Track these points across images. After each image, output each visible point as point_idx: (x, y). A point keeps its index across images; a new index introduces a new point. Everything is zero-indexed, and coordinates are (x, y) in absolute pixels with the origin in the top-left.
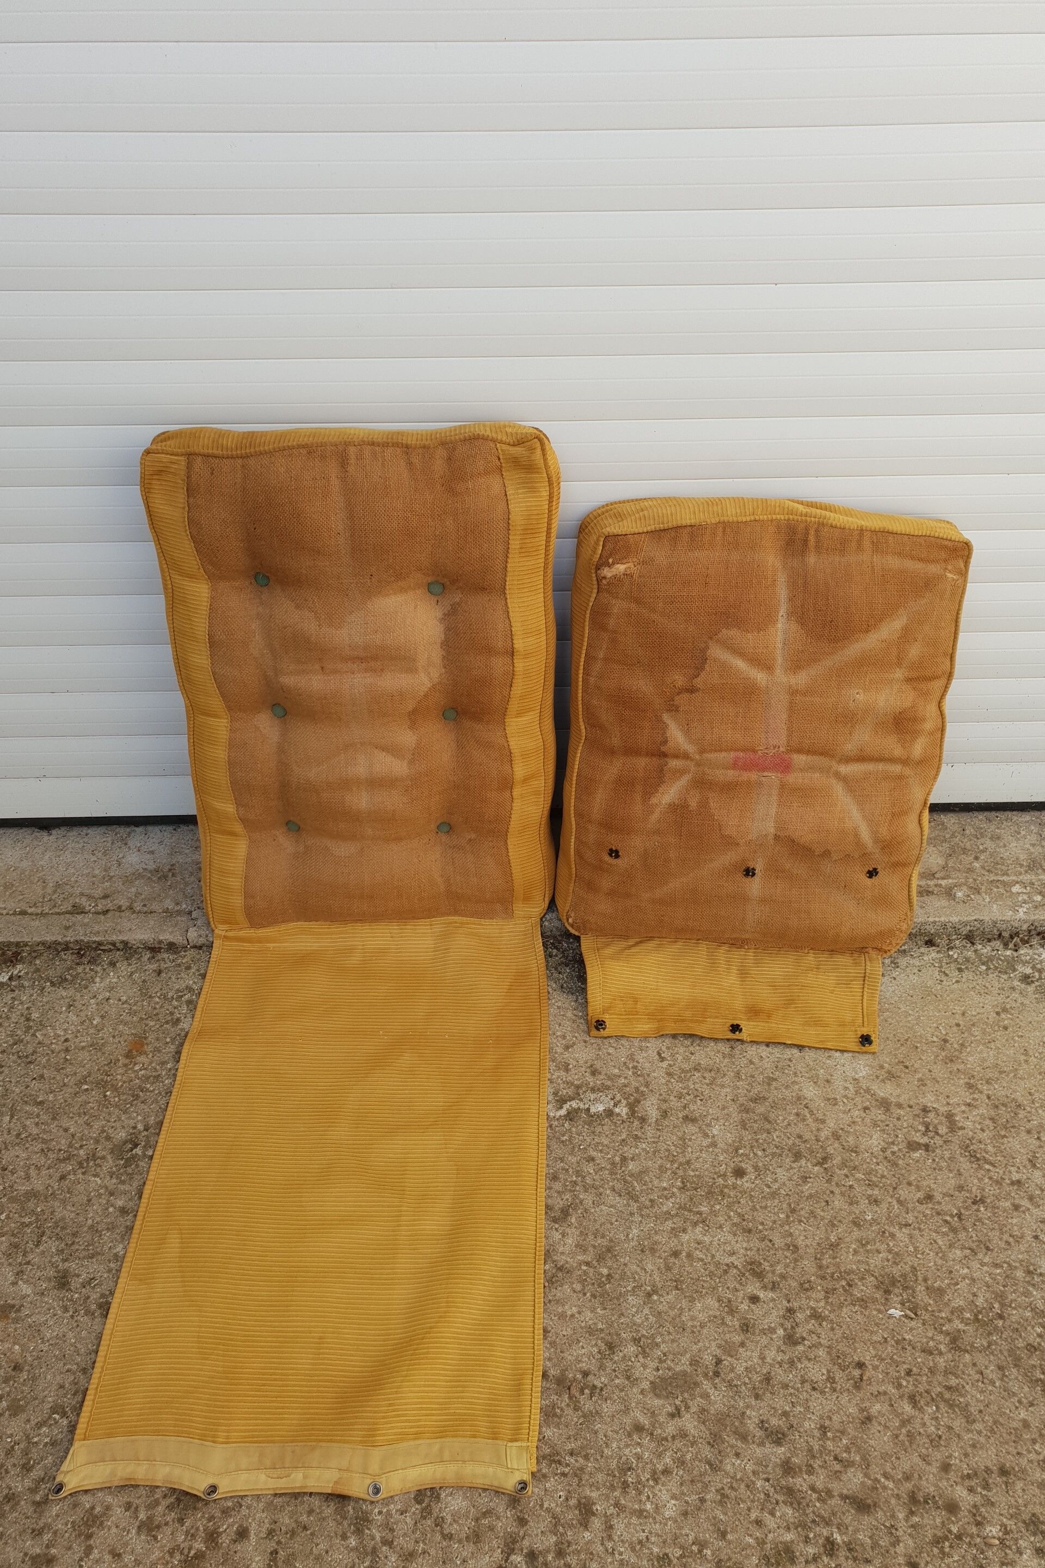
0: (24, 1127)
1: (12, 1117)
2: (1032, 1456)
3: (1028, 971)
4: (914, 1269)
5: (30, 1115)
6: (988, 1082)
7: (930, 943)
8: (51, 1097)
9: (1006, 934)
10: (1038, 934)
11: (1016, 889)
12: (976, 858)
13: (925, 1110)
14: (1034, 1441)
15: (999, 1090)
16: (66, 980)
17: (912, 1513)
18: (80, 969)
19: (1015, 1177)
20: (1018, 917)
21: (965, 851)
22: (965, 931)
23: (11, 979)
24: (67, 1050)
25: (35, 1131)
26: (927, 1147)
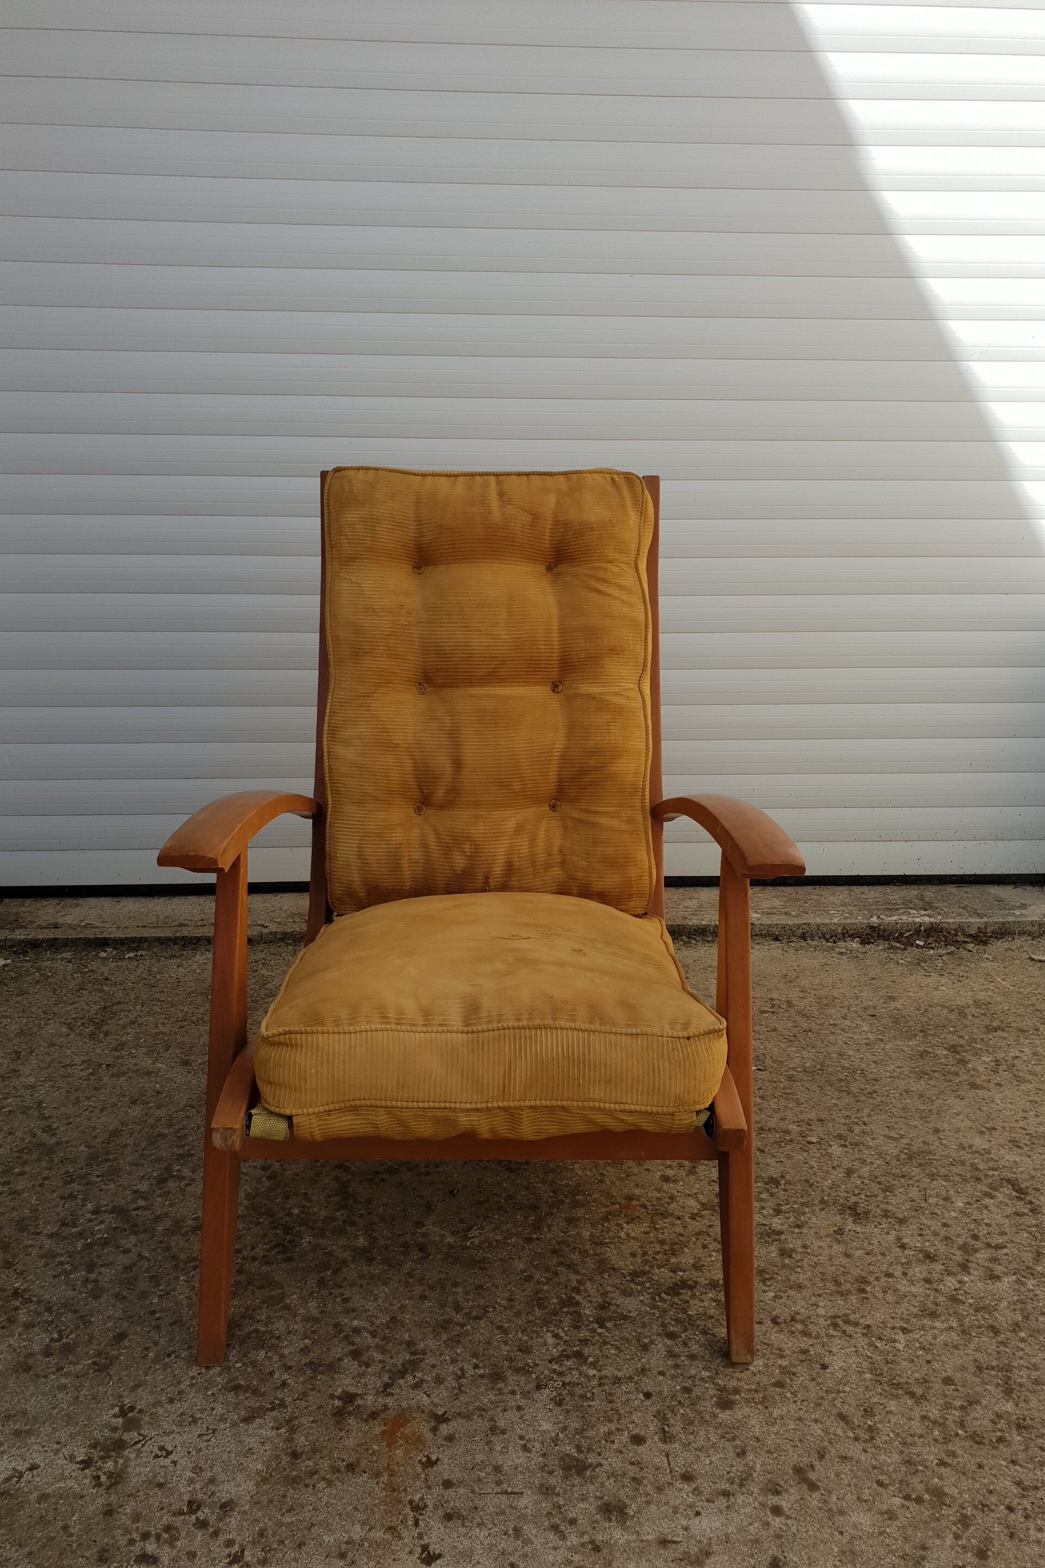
0: (152, 1010)
1: (143, 1006)
2: (840, 1115)
3: (843, 950)
4: (764, 1054)
5: (154, 1005)
6: (814, 990)
7: (776, 939)
8: (169, 999)
9: (828, 936)
10: (850, 936)
11: (831, 912)
12: (806, 902)
13: (772, 999)
14: (841, 1110)
15: (822, 993)
16: (175, 956)
17: (760, 1134)
18: (184, 952)
19: (832, 1022)
20: (833, 922)
21: (798, 900)
22: (799, 932)
23: (136, 955)
24: (179, 982)
25: (159, 1011)
26: (773, 1012)
